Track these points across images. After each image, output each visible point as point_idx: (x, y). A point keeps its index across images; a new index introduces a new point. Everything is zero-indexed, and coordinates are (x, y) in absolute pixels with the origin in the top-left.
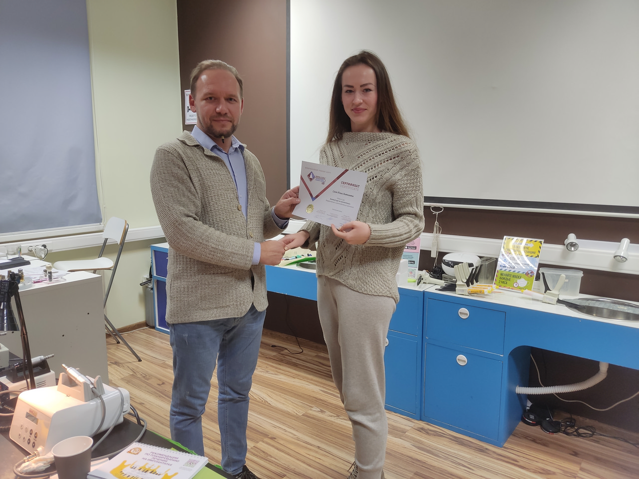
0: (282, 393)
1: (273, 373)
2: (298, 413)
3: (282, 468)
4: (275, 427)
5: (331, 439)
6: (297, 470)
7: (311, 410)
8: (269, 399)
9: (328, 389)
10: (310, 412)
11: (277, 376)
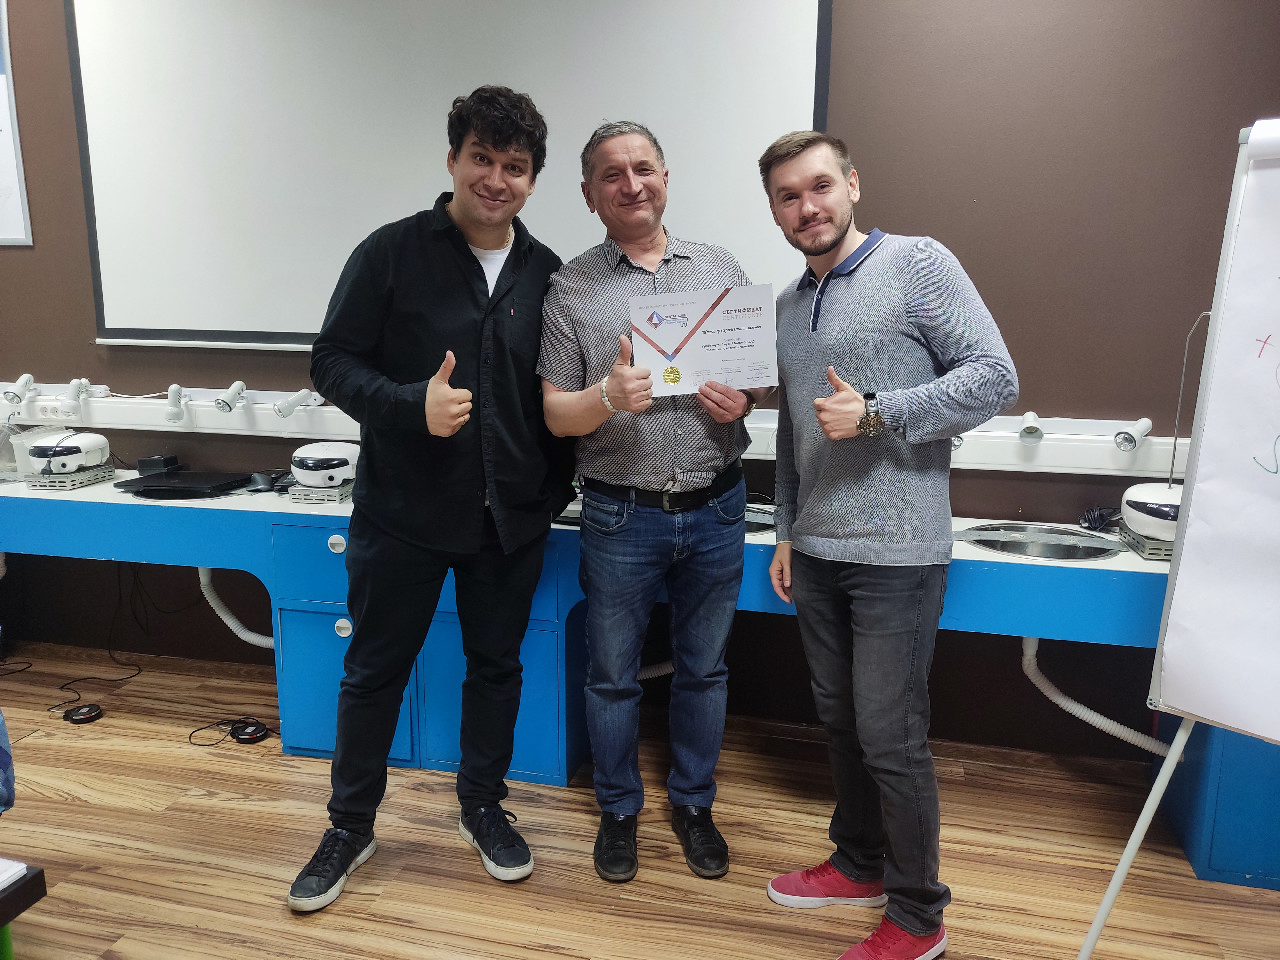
0: (117, 774)
2: (155, 808)
3: (113, 923)
4: (98, 846)
5: (231, 843)
6: (150, 918)
7: (186, 795)
8: (82, 793)
10: (183, 800)
11: (104, 742)
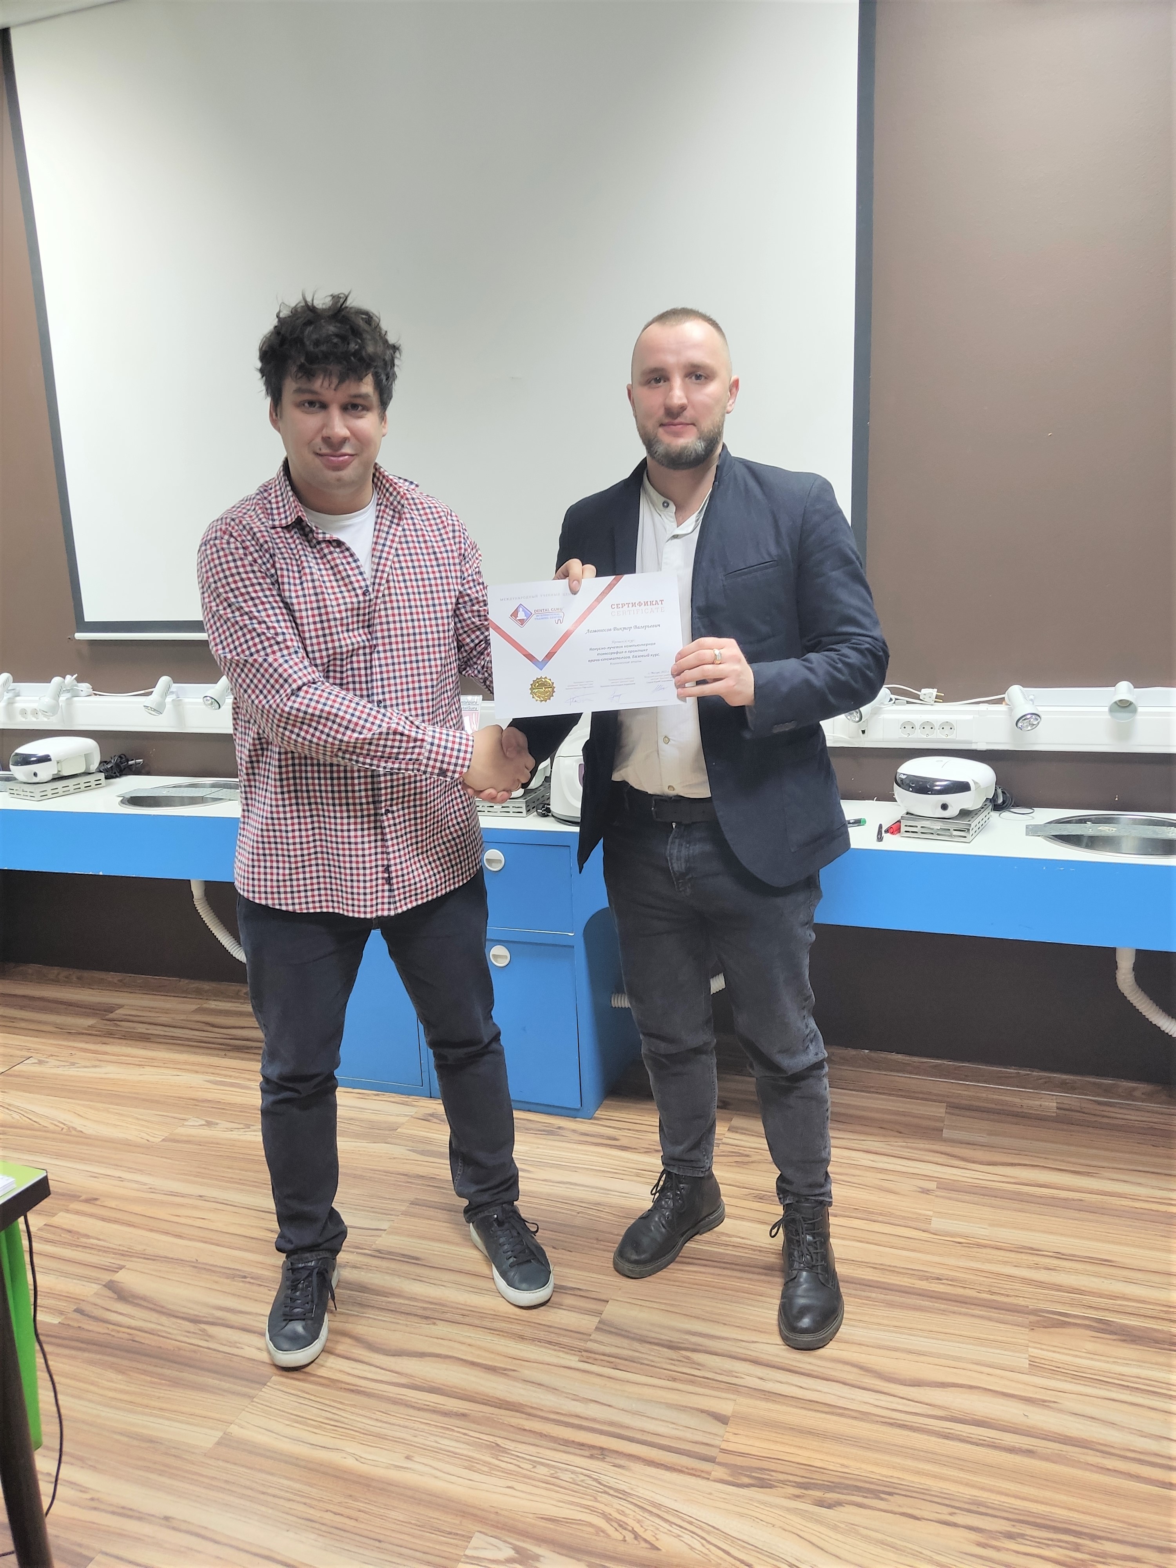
0: (111, 1103)
1: (88, 1064)
2: (151, 1139)
3: (115, 1254)
4: (95, 1176)
5: (230, 1175)
6: (149, 1251)
7: (183, 1125)
8: (78, 1123)
9: (226, 1076)
10: (181, 1130)
11: (97, 1070)
